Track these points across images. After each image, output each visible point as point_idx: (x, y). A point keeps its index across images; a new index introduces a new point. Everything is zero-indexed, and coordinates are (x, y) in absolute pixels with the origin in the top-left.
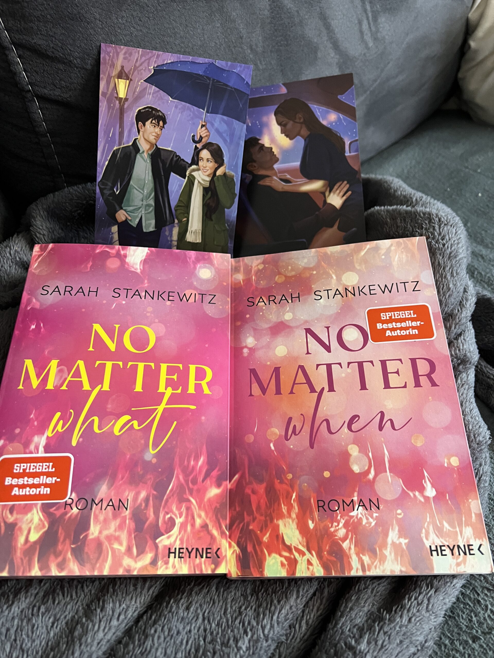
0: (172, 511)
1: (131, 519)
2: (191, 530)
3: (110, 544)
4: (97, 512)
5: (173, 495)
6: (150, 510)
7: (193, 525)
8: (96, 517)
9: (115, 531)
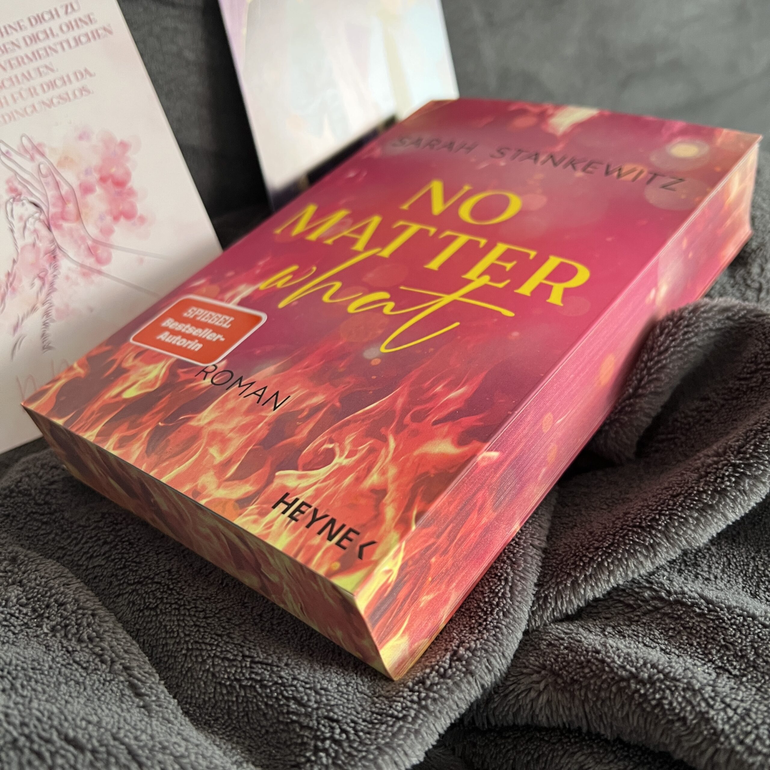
0: (341, 442)
1: (268, 424)
2: (349, 486)
3: (209, 444)
4: (233, 395)
5: (363, 420)
6: (308, 424)
7: (359, 480)
8: (224, 402)
9: (232, 430)
